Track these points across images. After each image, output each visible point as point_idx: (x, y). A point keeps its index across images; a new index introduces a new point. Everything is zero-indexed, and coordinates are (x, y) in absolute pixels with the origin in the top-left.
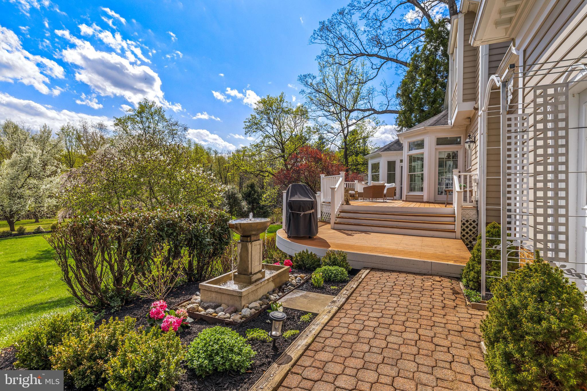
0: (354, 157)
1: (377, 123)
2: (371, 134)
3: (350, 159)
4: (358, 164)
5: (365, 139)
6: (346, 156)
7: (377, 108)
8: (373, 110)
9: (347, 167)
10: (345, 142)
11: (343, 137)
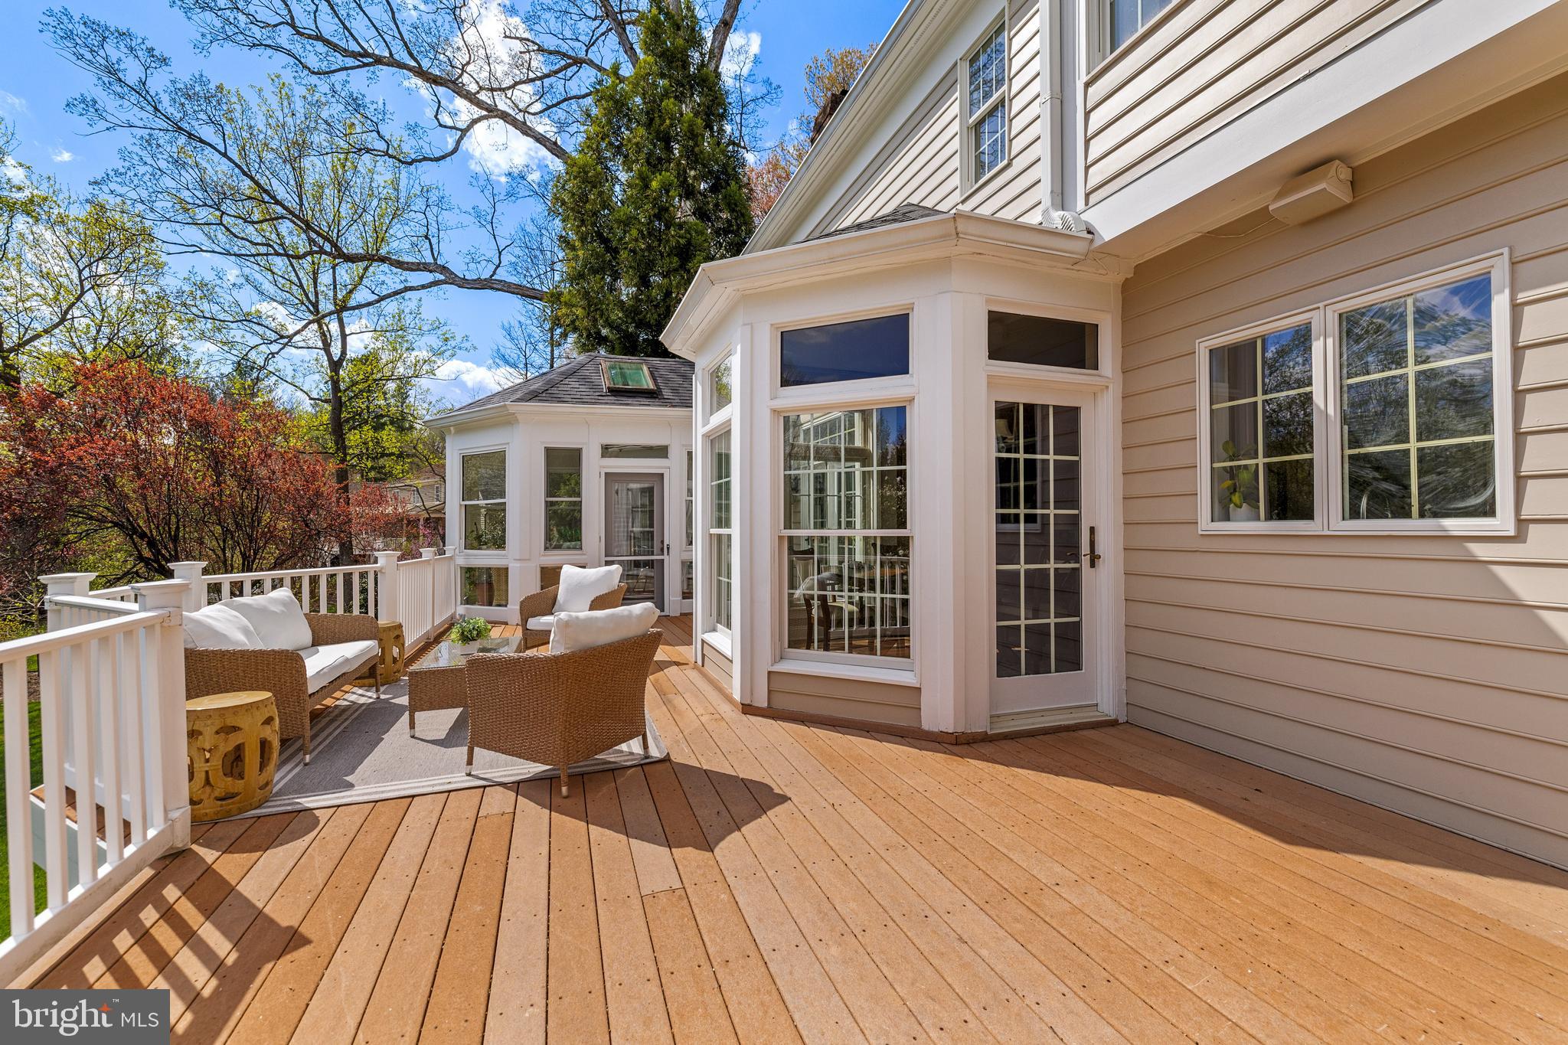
0: (368, 432)
1: (446, 340)
2: (426, 367)
3: (353, 438)
4: (383, 455)
5: (404, 382)
6: (338, 428)
7: (458, 268)
8: (443, 269)
9: (343, 461)
10: (335, 383)
11: (326, 364)
